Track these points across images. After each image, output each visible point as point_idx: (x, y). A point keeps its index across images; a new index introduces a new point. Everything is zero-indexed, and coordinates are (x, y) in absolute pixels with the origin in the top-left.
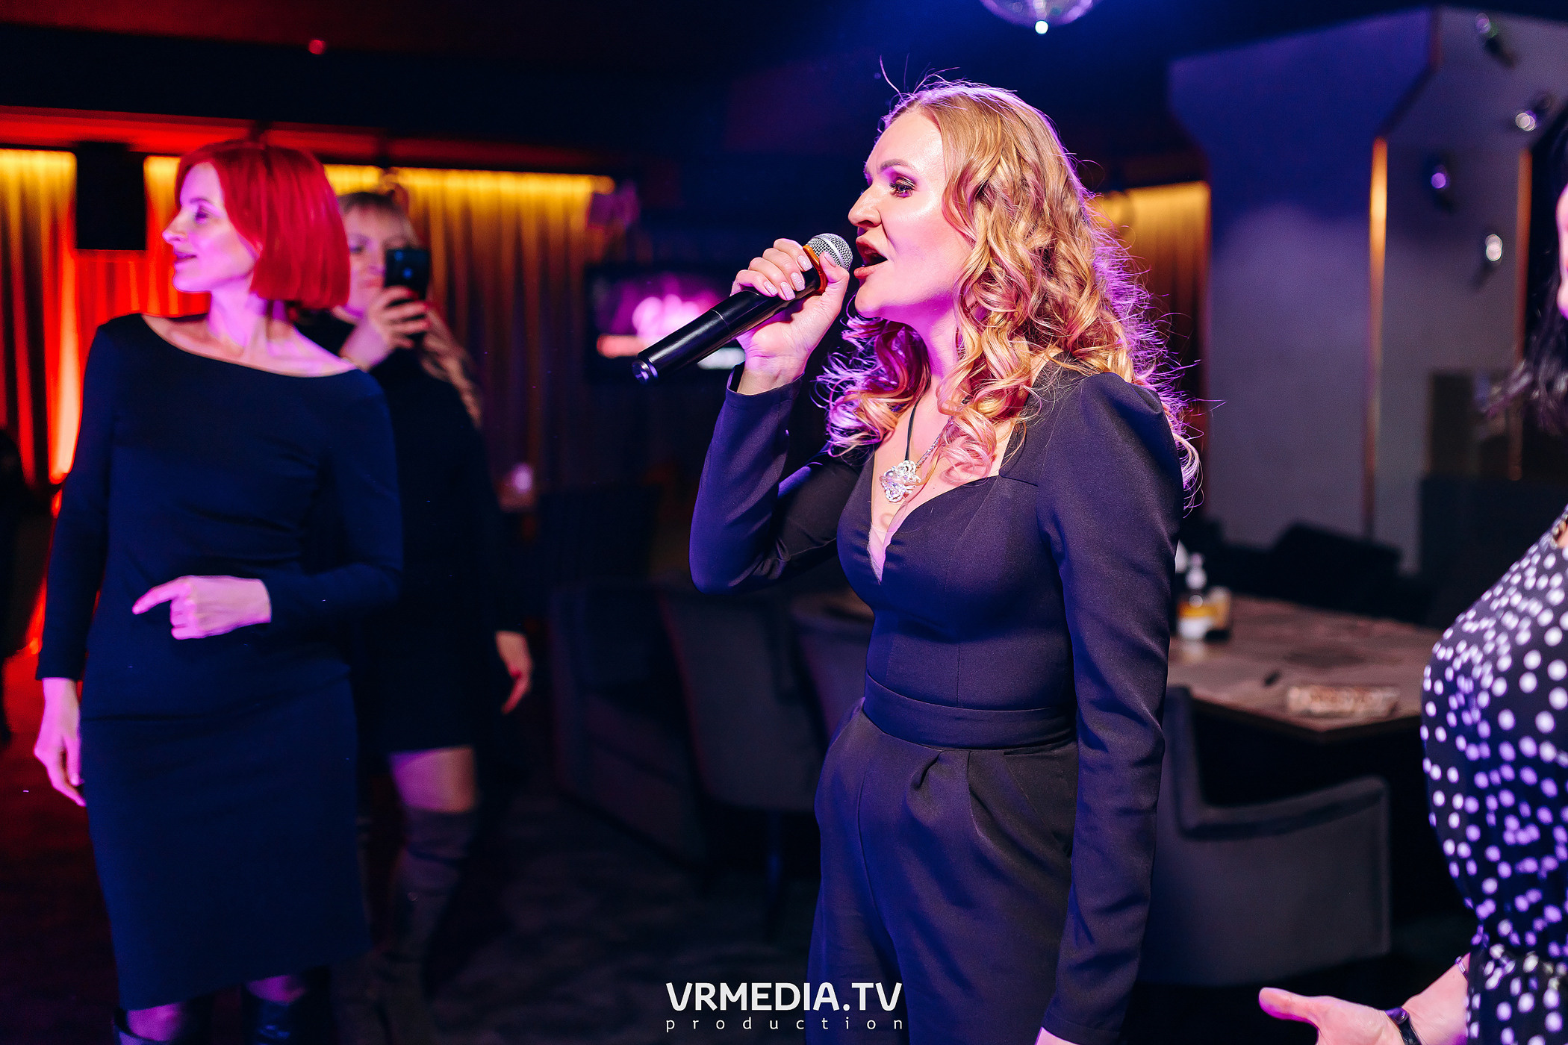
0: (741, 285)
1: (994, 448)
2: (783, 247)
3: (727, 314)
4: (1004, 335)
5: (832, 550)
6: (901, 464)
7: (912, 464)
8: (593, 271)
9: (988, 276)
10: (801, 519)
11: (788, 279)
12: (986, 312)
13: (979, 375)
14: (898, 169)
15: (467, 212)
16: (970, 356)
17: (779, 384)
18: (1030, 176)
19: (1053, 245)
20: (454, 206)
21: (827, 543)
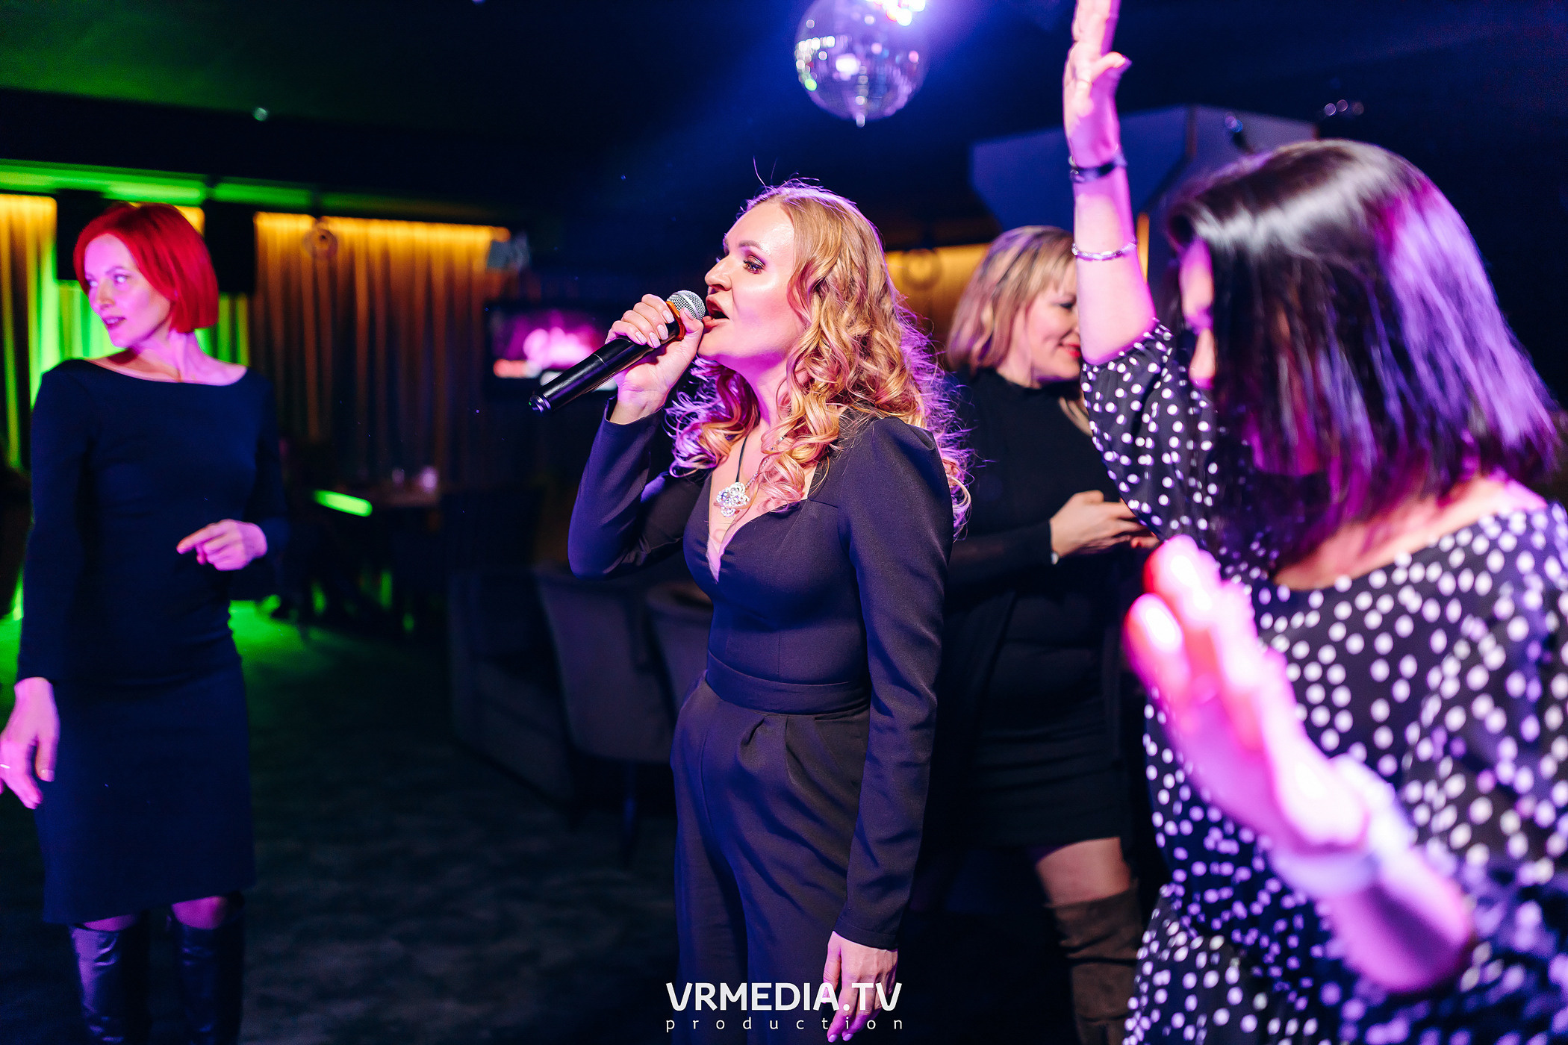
0: (616, 333)
1: (802, 487)
2: (650, 302)
3: (606, 357)
4: (824, 400)
5: (679, 546)
6: (733, 486)
7: (741, 485)
8: (490, 305)
9: (817, 353)
10: (659, 520)
11: (655, 330)
12: (812, 380)
13: (799, 429)
14: (753, 249)
15: (386, 256)
16: (796, 414)
17: (645, 414)
18: (857, 277)
19: (870, 333)
20: (376, 249)
21: (677, 540)
